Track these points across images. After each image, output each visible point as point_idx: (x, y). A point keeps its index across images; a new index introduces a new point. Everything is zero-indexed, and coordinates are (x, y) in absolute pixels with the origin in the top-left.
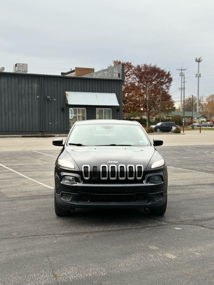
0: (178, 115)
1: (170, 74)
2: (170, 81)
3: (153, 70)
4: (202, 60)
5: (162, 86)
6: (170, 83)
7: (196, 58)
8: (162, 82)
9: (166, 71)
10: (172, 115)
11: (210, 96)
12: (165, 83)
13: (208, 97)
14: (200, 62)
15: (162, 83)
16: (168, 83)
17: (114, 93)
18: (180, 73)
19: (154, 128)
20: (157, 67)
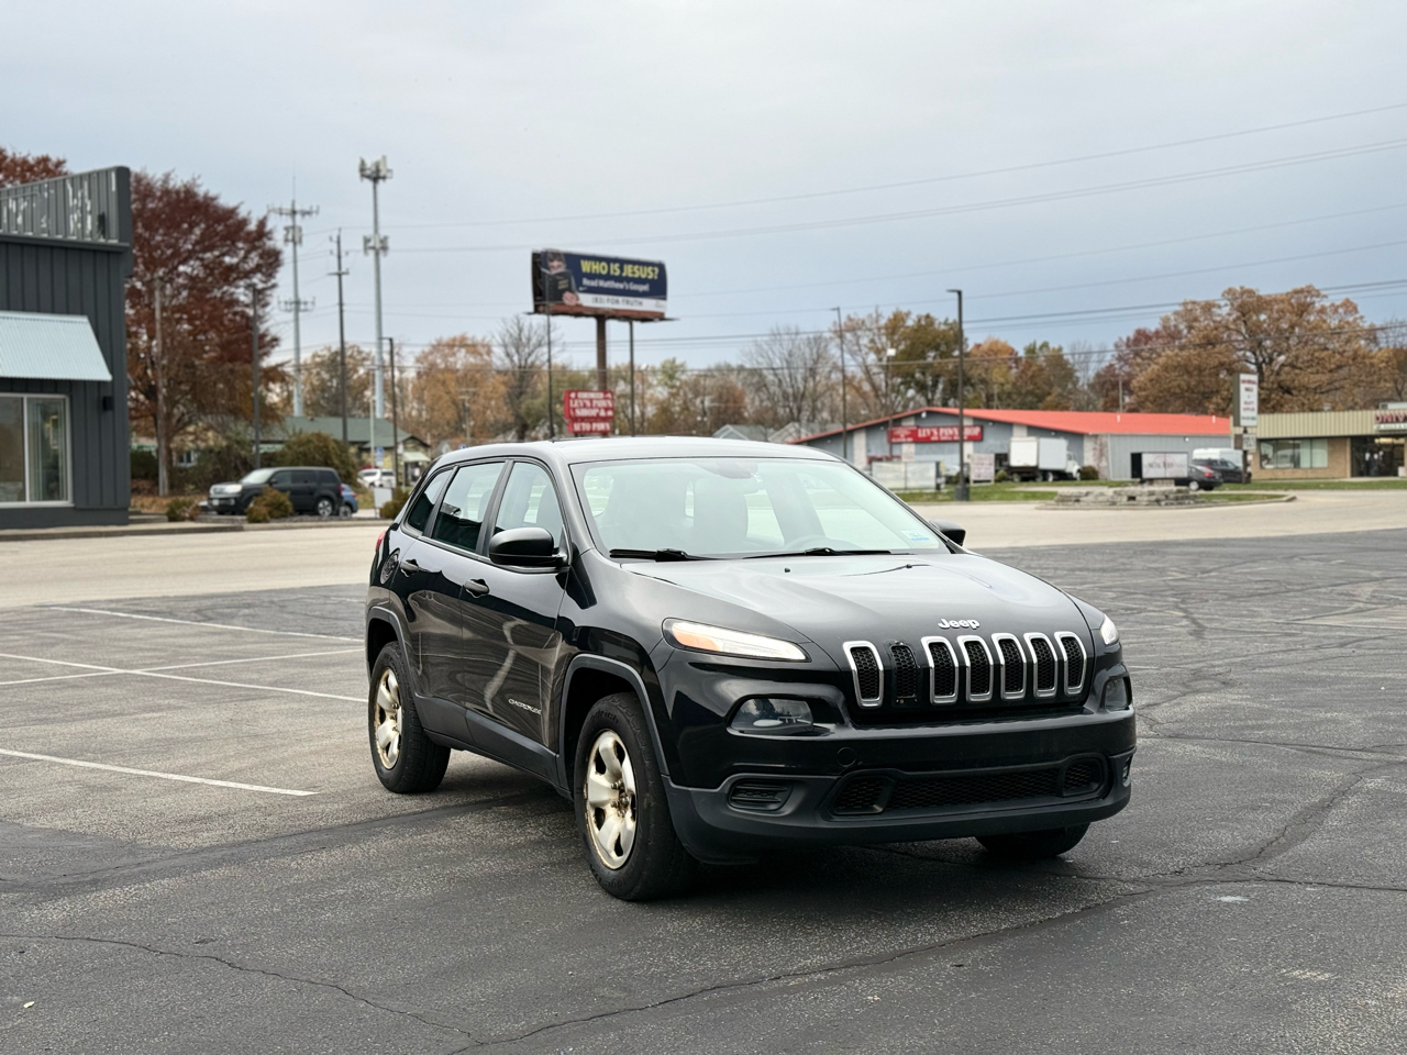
0: (316, 431)
1: (270, 232)
2: (271, 264)
3: (182, 205)
4: (389, 171)
5: (232, 290)
6: (270, 276)
7: (363, 163)
8: (231, 268)
9: (249, 213)
10: (284, 430)
11: (434, 346)
12: (247, 274)
13: (427, 349)
14: (381, 182)
15: (229, 274)
16: (259, 276)
17: (81, 313)
18: (287, 229)
19: (235, 499)
20: (201, 191)
